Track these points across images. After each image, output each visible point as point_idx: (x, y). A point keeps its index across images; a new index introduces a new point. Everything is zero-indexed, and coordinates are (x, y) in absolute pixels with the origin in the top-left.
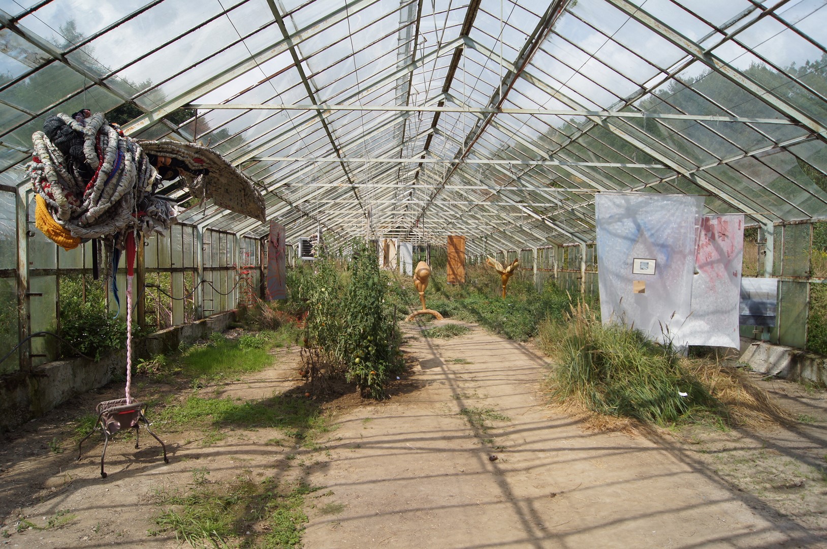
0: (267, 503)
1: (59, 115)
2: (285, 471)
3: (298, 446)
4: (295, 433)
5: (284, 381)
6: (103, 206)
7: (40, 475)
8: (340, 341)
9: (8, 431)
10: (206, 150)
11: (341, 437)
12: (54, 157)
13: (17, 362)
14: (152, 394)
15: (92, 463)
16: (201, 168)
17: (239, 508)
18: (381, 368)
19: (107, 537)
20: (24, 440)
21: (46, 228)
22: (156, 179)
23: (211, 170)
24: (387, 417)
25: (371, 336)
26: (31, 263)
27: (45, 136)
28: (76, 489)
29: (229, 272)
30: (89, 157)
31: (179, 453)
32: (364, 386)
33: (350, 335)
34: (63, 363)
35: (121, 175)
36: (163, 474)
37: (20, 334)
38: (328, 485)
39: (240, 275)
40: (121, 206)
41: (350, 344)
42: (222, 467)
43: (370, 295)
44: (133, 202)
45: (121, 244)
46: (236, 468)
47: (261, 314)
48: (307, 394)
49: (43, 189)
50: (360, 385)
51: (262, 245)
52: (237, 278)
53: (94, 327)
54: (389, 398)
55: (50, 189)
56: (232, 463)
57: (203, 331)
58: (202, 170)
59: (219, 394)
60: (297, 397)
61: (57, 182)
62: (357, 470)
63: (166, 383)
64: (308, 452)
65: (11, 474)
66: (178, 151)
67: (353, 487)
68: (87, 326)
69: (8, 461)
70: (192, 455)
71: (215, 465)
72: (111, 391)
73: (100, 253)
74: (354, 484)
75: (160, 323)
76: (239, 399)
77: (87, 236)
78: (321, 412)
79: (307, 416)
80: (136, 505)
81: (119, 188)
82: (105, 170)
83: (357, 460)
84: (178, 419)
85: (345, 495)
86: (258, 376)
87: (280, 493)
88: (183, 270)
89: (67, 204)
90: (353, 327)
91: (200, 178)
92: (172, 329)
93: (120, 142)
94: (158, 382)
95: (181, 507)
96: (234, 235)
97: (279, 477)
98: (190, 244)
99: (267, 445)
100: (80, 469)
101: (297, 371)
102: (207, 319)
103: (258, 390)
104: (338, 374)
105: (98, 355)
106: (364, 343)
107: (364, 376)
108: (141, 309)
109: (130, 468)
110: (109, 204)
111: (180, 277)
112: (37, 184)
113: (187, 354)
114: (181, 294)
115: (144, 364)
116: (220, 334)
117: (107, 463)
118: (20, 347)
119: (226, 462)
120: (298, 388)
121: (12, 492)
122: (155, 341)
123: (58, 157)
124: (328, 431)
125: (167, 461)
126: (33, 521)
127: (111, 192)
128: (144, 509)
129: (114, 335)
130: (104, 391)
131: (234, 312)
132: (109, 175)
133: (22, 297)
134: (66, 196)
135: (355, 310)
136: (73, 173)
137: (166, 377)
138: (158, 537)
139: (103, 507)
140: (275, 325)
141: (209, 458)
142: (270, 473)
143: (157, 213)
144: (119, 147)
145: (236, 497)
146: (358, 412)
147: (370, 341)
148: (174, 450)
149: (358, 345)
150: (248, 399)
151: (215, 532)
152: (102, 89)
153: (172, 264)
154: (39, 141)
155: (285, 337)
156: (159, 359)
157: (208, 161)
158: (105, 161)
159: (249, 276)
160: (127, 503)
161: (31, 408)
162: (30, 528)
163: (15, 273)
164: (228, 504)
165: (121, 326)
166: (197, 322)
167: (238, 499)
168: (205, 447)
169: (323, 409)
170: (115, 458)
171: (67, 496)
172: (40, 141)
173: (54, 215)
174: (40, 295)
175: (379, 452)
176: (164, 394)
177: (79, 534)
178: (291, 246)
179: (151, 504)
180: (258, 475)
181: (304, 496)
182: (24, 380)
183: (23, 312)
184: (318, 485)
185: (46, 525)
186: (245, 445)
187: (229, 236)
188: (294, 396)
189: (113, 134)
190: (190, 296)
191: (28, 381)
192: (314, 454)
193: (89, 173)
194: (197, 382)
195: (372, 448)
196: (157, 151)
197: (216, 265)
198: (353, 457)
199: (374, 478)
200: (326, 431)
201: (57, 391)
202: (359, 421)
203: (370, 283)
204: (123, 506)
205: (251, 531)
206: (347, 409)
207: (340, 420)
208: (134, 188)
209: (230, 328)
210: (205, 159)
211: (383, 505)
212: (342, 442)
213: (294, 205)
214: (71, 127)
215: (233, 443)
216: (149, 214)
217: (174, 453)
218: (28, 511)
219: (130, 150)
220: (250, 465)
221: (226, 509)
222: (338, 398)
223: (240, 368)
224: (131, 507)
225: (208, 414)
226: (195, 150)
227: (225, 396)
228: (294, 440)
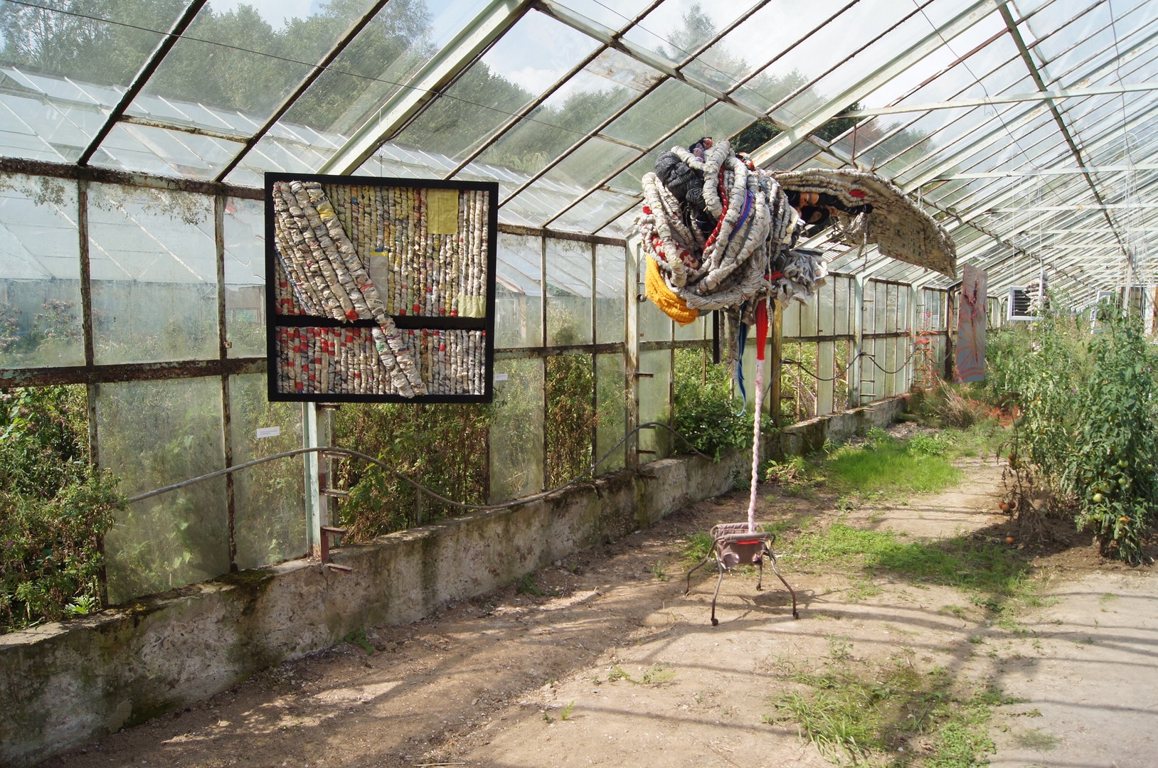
0: (933, 708)
1: (674, 150)
2: (967, 660)
3: (989, 621)
4: (985, 600)
5: (974, 513)
6: (727, 267)
7: (639, 608)
8: (1070, 463)
9: (608, 543)
10: (869, 178)
11: (1061, 619)
12: (667, 206)
13: (622, 457)
14: (784, 513)
15: (702, 602)
16: (861, 203)
17: (890, 706)
18: (1140, 510)
19: (711, 711)
20: (626, 557)
21: (657, 297)
22: (798, 226)
23: (875, 205)
24: (1144, 597)
25: (1124, 460)
26: (642, 335)
27: (657, 179)
28: (680, 635)
29: (900, 339)
30: (710, 203)
31: (813, 606)
32: (1105, 539)
33: (1087, 456)
34: (674, 461)
35: (750, 224)
36: (790, 633)
37: (627, 424)
38: (1033, 698)
39: (915, 345)
40: (750, 267)
41: (1085, 471)
42: (871, 638)
43: (1127, 393)
44: (766, 260)
45: (749, 316)
46: (892, 643)
47: (944, 404)
48: (1009, 539)
49: (654, 247)
50: (1099, 536)
51: (951, 299)
52: (911, 348)
53: (715, 418)
54: (1150, 563)
55: (662, 248)
56: (885, 634)
57: (859, 426)
58: (863, 206)
59: (877, 522)
60: (993, 542)
61: (670, 239)
62: (1084, 682)
63: (803, 498)
64: (1005, 636)
65: (609, 600)
66: (829, 183)
67: (1075, 710)
68: (706, 415)
69: (606, 582)
70: (831, 611)
71: (861, 634)
72: (732, 502)
73: (723, 329)
74: (1076, 705)
75: (801, 411)
76: (904, 535)
77: (707, 307)
78: (1030, 572)
79: (1007, 574)
80: (752, 673)
81: (748, 243)
82: (730, 219)
83: (1085, 665)
84: (816, 555)
85: (1060, 722)
86: (934, 501)
87: (954, 696)
88: (833, 338)
89: (682, 266)
90: (1093, 443)
91: (859, 218)
92: (815, 420)
93: (750, 179)
94: (793, 495)
95: (809, 688)
96: (909, 285)
97: (955, 669)
98: (844, 301)
99: (940, 613)
100: (686, 608)
101: (995, 499)
102: (865, 408)
103: (933, 524)
104: (1062, 511)
105: (717, 454)
106: (1113, 470)
107: (1107, 524)
108: (775, 392)
109: (748, 617)
110: (734, 265)
111: (829, 346)
112: (647, 241)
113: (835, 457)
114: (831, 372)
115: (776, 468)
116: (882, 430)
117: (721, 605)
118: (626, 440)
119: (877, 630)
120: (996, 527)
121: (607, 624)
122: (792, 437)
123: (672, 205)
124: (1039, 605)
125: (796, 615)
126: (626, 669)
127: (737, 248)
128: (762, 681)
129: (739, 429)
130: (723, 501)
131: (904, 399)
132: (736, 226)
133: (630, 378)
134: (682, 257)
135: (1099, 417)
136: (690, 224)
137: (804, 488)
138: (775, 727)
139: (709, 668)
140: (965, 421)
141: (855, 621)
142: (943, 660)
143: (798, 273)
144: (748, 187)
145: (887, 690)
146: (1093, 580)
147: (1122, 469)
148: (808, 600)
149: (1101, 474)
150: (917, 535)
151: (852, 739)
152: (727, 106)
153: (819, 331)
154: (649, 186)
155: (980, 442)
156: (796, 463)
157: (871, 193)
158: (730, 206)
159: (930, 347)
160: (739, 668)
161: (636, 517)
162: (623, 678)
163: (623, 347)
164: (876, 697)
165: (747, 417)
166: (851, 412)
167: (891, 692)
168: (850, 602)
169: (1033, 567)
170: (730, 600)
171: (669, 643)
172: (651, 185)
173: (667, 280)
174: (651, 376)
175: (1126, 657)
176: (800, 514)
177: (678, 699)
178: (996, 298)
179: (770, 676)
180: (923, 659)
181: (991, 708)
182: (630, 482)
183: (632, 396)
184: (1016, 695)
185: (641, 679)
186: (909, 609)
187: (901, 288)
188: (989, 539)
189: (740, 168)
190: (842, 374)
191: (634, 483)
192: (1013, 641)
193: (709, 224)
194: (845, 500)
195: (1113, 647)
196: (799, 186)
197: (881, 331)
198: (1078, 658)
199: (1113, 703)
200: (1035, 604)
201: (666, 498)
202: (1094, 597)
203: (1128, 373)
204: (734, 671)
205: (906, 748)
206: (1074, 572)
207: (1060, 590)
208: (768, 239)
209: (899, 421)
210: (867, 191)
211: (1124, 752)
212: (1062, 629)
213: (1003, 239)
214: (688, 165)
215: (890, 603)
216: (787, 275)
217: (807, 605)
218: (623, 653)
219: (763, 188)
220: (912, 642)
221: (872, 704)
222: (1059, 551)
223: (909, 485)
224: (744, 676)
225: (857, 553)
226: (852, 179)
227: (883, 526)
228: (983, 611)
